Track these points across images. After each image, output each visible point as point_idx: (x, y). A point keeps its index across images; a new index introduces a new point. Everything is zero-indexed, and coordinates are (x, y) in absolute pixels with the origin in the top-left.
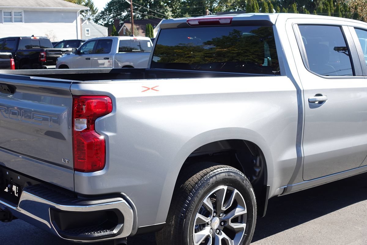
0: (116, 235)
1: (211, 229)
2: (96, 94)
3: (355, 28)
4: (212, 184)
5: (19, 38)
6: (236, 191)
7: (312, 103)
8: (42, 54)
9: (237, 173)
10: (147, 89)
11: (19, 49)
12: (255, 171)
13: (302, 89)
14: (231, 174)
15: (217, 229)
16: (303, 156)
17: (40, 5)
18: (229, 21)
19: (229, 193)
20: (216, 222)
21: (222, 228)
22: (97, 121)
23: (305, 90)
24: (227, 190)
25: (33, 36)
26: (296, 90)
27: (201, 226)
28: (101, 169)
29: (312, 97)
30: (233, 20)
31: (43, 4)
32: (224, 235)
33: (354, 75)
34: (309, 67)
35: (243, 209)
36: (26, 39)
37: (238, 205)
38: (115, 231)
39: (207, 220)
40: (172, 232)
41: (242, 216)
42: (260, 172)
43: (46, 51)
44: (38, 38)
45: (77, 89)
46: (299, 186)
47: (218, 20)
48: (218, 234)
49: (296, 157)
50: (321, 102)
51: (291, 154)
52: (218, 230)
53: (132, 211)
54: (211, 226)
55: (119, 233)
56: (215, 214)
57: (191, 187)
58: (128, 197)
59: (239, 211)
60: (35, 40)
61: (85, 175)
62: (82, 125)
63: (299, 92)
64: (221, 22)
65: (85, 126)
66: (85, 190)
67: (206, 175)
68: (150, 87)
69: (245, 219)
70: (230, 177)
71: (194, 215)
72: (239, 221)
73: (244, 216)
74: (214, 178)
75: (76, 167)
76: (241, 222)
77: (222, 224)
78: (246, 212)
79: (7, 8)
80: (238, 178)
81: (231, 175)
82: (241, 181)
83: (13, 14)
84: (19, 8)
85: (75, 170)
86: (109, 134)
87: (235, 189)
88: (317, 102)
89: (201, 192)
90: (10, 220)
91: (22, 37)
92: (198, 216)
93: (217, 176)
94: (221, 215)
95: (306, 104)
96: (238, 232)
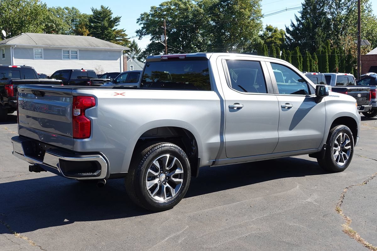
0: (96, 176)
1: (159, 180)
2: (86, 96)
3: (271, 63)
4: (159, 152)
5: (71, 70)
6: (175, 158)
7: (231, 109)
8: (88, 83)
9: (176, 148)
10: (116, 94)
11: (71, 79)
12: (192, 149)
13: (224, 99)
14: (172, 147)
15: (163, 181)
16: (225, 141)
17: (91, 46)
18: (184, 57)
19: (171, 160)
20: (163, 177)
21: (167, 181)
22: (86, 111)
23: (226, 100)
24: (169, 157)
25: (82, 69)
26: (218, 99)
27: (153, 178)
28: (88, 138)
29: (232, 104)
30: (186, 56)
31: (95, 45)
32: (168, 185)
33: (267, 93)
34: (231, 86)
35: (181, 170)
36: (77, 72)
37: (178, 168)
38: (95, 174)
39: (156, 174)
40: (133, 179)
41: (181, 174)
42: (195, 150)
43: (92, 80)
44: (86, 71)
46: (224, 161)
47: (178, 56)
48: (164, 184)
49: (220, 141)
50: (239, 108)
51: (216, 139)
53: (106, 164)
54: (159, 178)
55: (98, 175)
56: (162, 172)
57: (145, 153)
58: (104, 155)
59: (178, 171)
60: (84, 72)
61: (79, 141)
62: (78, 112)
63: (222, 101)
64: (180, 57)
65: (79, 113)
66: (79, 149)
67: (155, 147)
68: (120, 93)
69: (183, 176)
71: (147, 170)
72: (178, 177)
73: (182, 174)
74: (160, 149)
75: (74, 137)
76: (180, 178)
77: (167, 178)
78: (183, 172)
79: (65, 48)
80: (177, 150)
81: (172, 149)
82: (179, 152)
83: (70, 52)
84: (76, 48)
85: (74, 138)
86: (93, 118)
88: (235, 108)
89: (151, 156)
91: (74, 70)
92: (149, 170)
93: (162, 148)
94: (166, 173)
95: (227, 109)
96: (178, 184)
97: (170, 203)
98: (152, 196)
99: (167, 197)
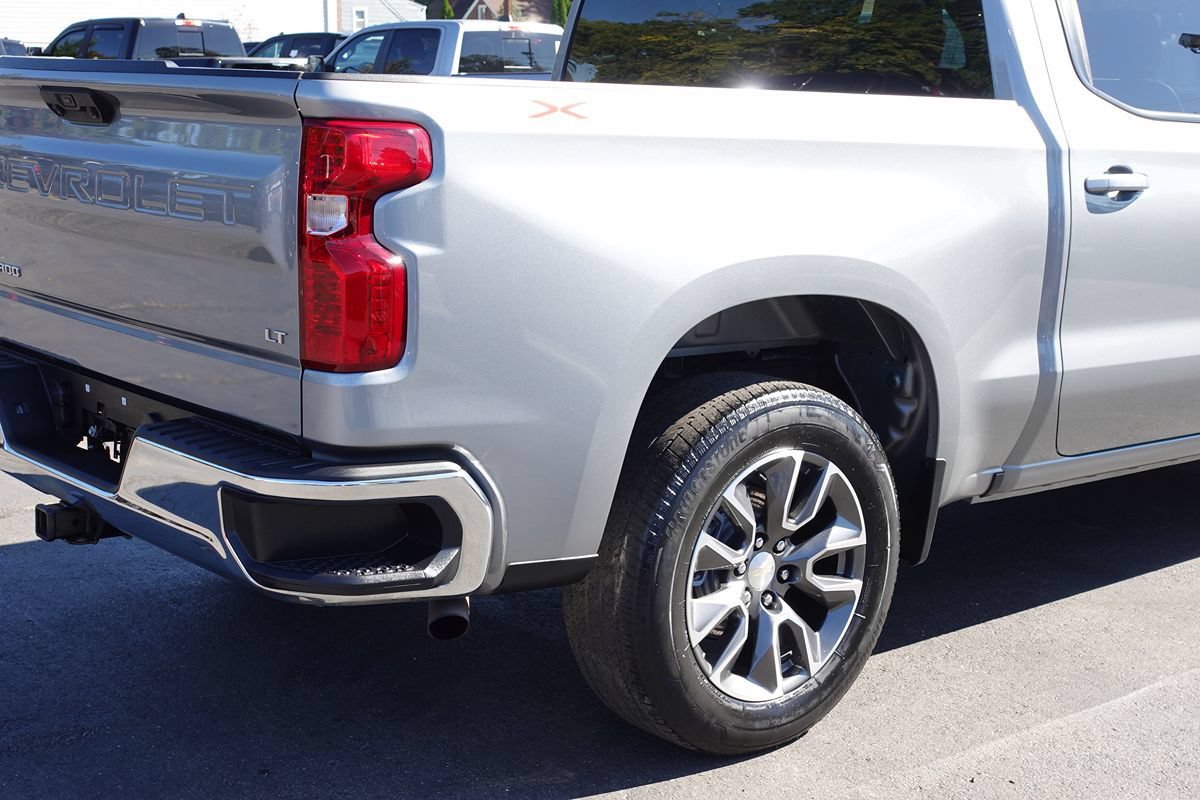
0: (435, 582)
1: (747, 589)
2: (380, 117)
4: (755, 439)
5: (136, 22)
6: (832, 469)
7: (1096, 195)
9: (838, 411)
10: (545, 109)
12: (899, 414)
13: (1063, 146)
14: (819, 411)
15: (766, 592)
16: (1059, 369)
19: (810, 477)
20: (764, 570)
21: (783, 589)
22: (379, 205)
23: (1074, 151)
24: (804, 463)
25: (182, 16)
26: (1043, 147)
27: (715, 577)
28: (391, 363)
29: (1098, 174)
32: (787, 613)
34: (1090, 76)
35: (855, 532)
36: (160, 27)
37: (840, 518)
38: (432, 571)
39: (734, 557)
40: (618, 591)
41: (850, 553)
42: (913, 415)
43: (225, 63)
44: (198, 24)
45: (314, 98)
46: (1042, 472)
48: (770, 607)
49: (1038, 372)
50: (1127, 195)
51: (1019, 361)
52: (769, 596)
53: (488, 509)
54: (746, 579)
55: (445, 578)
56: (760, 542)
57: (685, 446)
58: (476, 463)
59: (841, 537)
60: (189, 30)
61: (336, 381)
62: (332, 214)
63: (1054, 154)
65: (341, 221)
66: (336, 431)
67: (733, 408)
68: (560, 105)
69: (860, 563)
70: (815, 421)
71: (692, 539)
72: (841, 568)
73: (856, 553)
74: (762, 419)
75: (309, 357)
76: (847, 575)
77: (785, 575)
78: (862, 540)
80: (841, 426)
81: (819, 416)
82: (849, 435)
85: (307, 364)
86: (420, 250)
87: (831, 464)
88: (1113, 194)
89: (718, 462)
90: (92, 538)
91: (147, 20)
92: (706, 540)
93: (773, 414)
94: (781, 546)
95: (1076, 198)
96: (836, 604)
97: (802, 711)
98: (715, 678)
99: (786, 675)
